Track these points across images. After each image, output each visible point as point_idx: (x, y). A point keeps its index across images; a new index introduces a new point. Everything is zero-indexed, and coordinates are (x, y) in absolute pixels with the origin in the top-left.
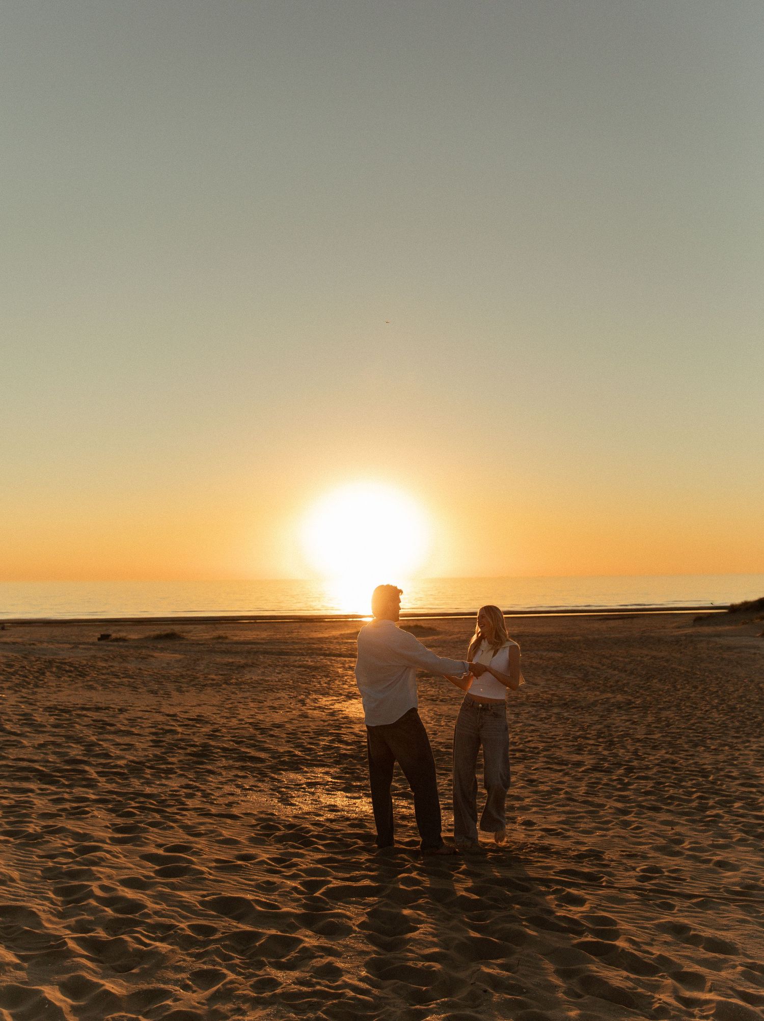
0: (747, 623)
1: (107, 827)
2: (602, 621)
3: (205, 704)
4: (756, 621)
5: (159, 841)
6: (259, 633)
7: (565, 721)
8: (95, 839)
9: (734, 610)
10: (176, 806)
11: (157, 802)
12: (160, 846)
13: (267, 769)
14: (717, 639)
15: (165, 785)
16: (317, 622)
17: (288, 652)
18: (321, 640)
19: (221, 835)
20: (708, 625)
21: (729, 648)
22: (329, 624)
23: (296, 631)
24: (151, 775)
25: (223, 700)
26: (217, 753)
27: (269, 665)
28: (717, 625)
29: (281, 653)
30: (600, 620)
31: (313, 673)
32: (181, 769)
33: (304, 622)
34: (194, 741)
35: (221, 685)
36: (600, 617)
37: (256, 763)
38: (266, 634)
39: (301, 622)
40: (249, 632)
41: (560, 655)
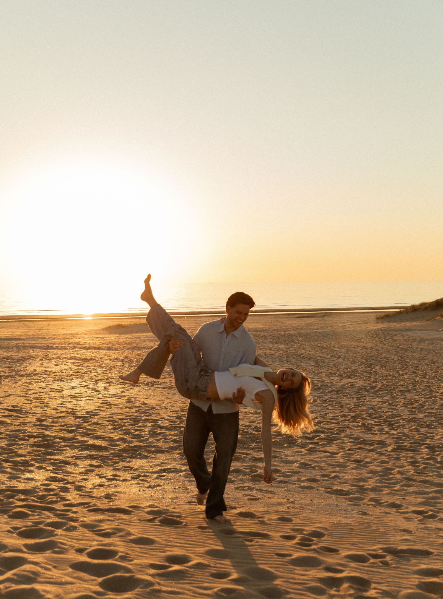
0: (429, 320)
1: (9, 531)
2: (299, 319)
3: (11, 395)
4: (438, 318)
5: (77, 546)
6: (13, 330)
7: (331, 403)
8: (11, 548)
9: (414, 309)
10: (59, 501)
11: (37, 498)
12: (80, 551)
13: (114, 457)
14: (408, 333)
15: (32, 479)
16: (61, 320)
17: (52, 347)
18: (73, 336)
19: (129, 534)
20: (395, 321)
21: (422, 340)
22: (72, 322)
23: (46, 328)
24: (11, 469)
25: (25, 390)
26: (58, 443)
27: (44, 358)
28: (402, 321)
29: (47, 347)
30: (298, 317)
31: (87, 364)
32: (37, 461)
33: (50, 321)
34: (29, 432)
35: (14, 377)
36: (298, 316)
37: (103, 452)
38: (20, 331)
39: (48, 321)
40: (5, 330)
41: (283, 346)
